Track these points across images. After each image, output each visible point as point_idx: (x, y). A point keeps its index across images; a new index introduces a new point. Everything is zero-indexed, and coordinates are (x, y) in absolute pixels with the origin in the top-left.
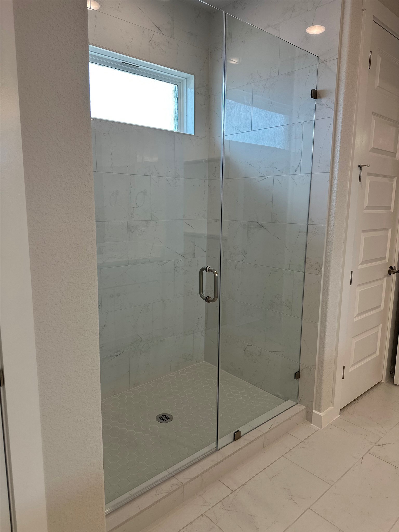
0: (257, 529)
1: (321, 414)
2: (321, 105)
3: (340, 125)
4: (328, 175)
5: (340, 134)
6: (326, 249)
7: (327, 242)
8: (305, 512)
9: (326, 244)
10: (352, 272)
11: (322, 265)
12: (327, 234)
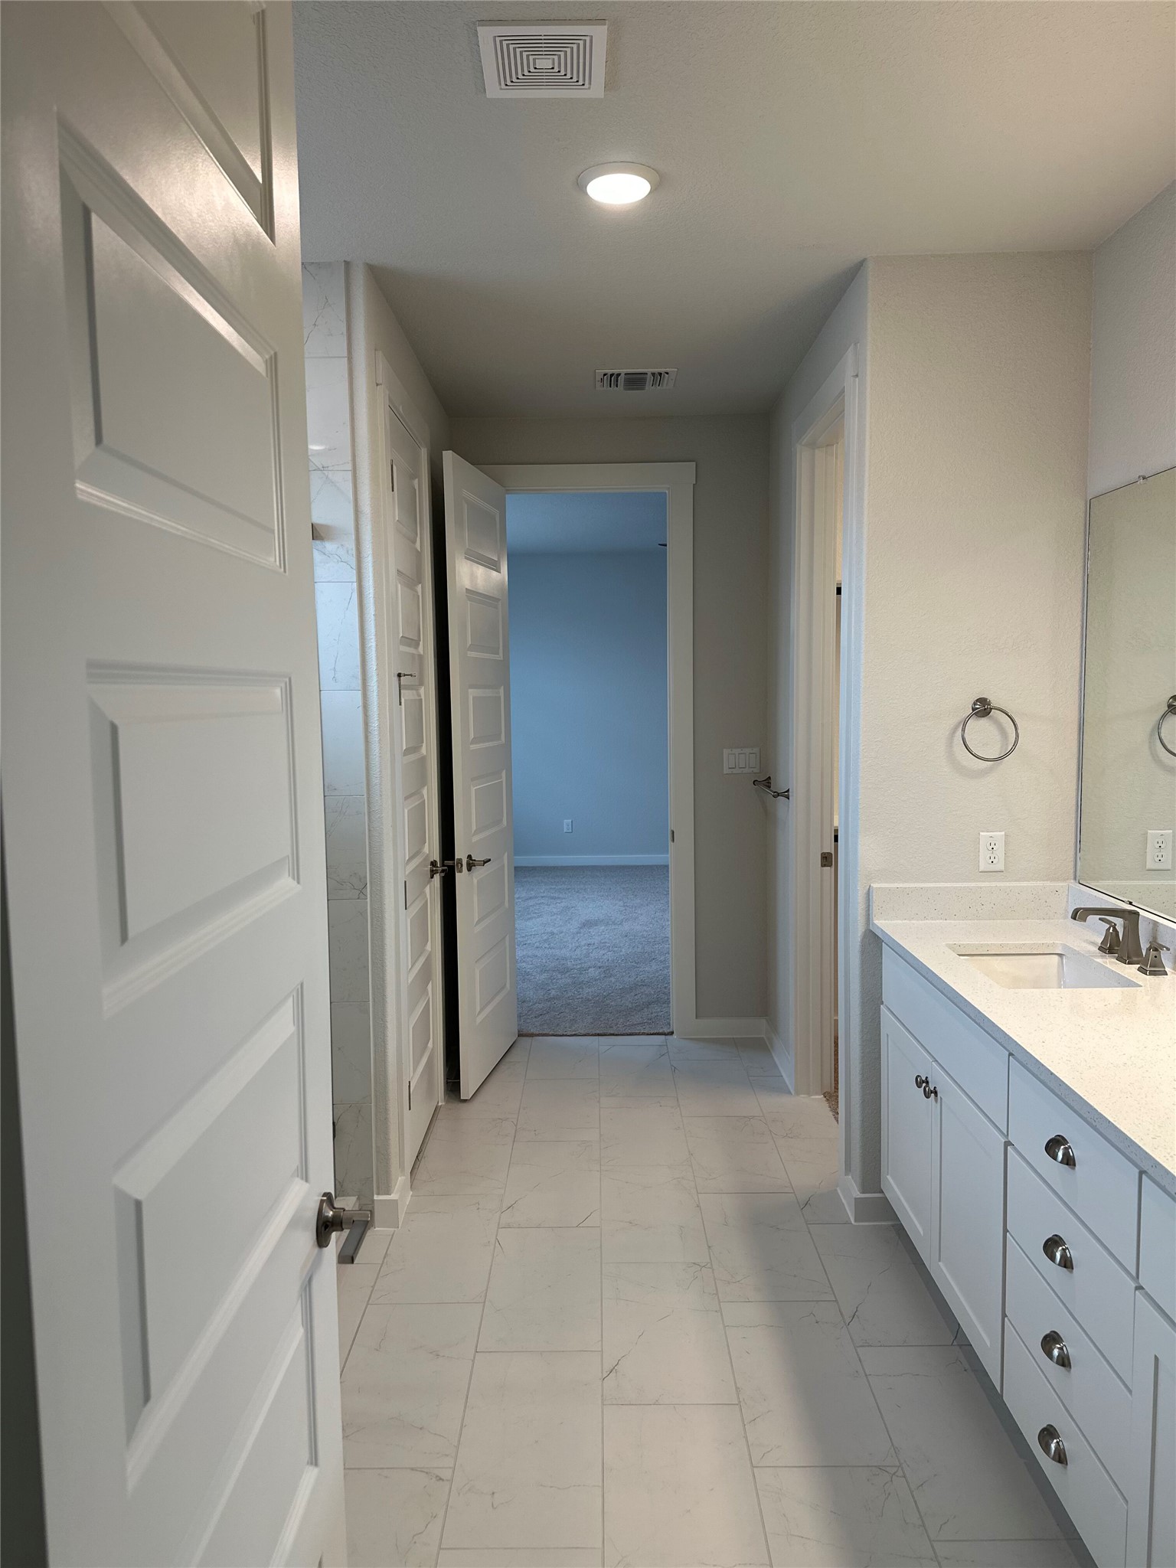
0: (421, 1429)
1: (393, 1196)
2: (324, 554)
3: (371, 599)
4: (359, 694)
5: (373, 617)
6: (370, 843)
7: (369, 830)
8: (473, 1361)
9: (369, 834)
10: (405, 882)
11: (366, 877)
12: (369, 813)
